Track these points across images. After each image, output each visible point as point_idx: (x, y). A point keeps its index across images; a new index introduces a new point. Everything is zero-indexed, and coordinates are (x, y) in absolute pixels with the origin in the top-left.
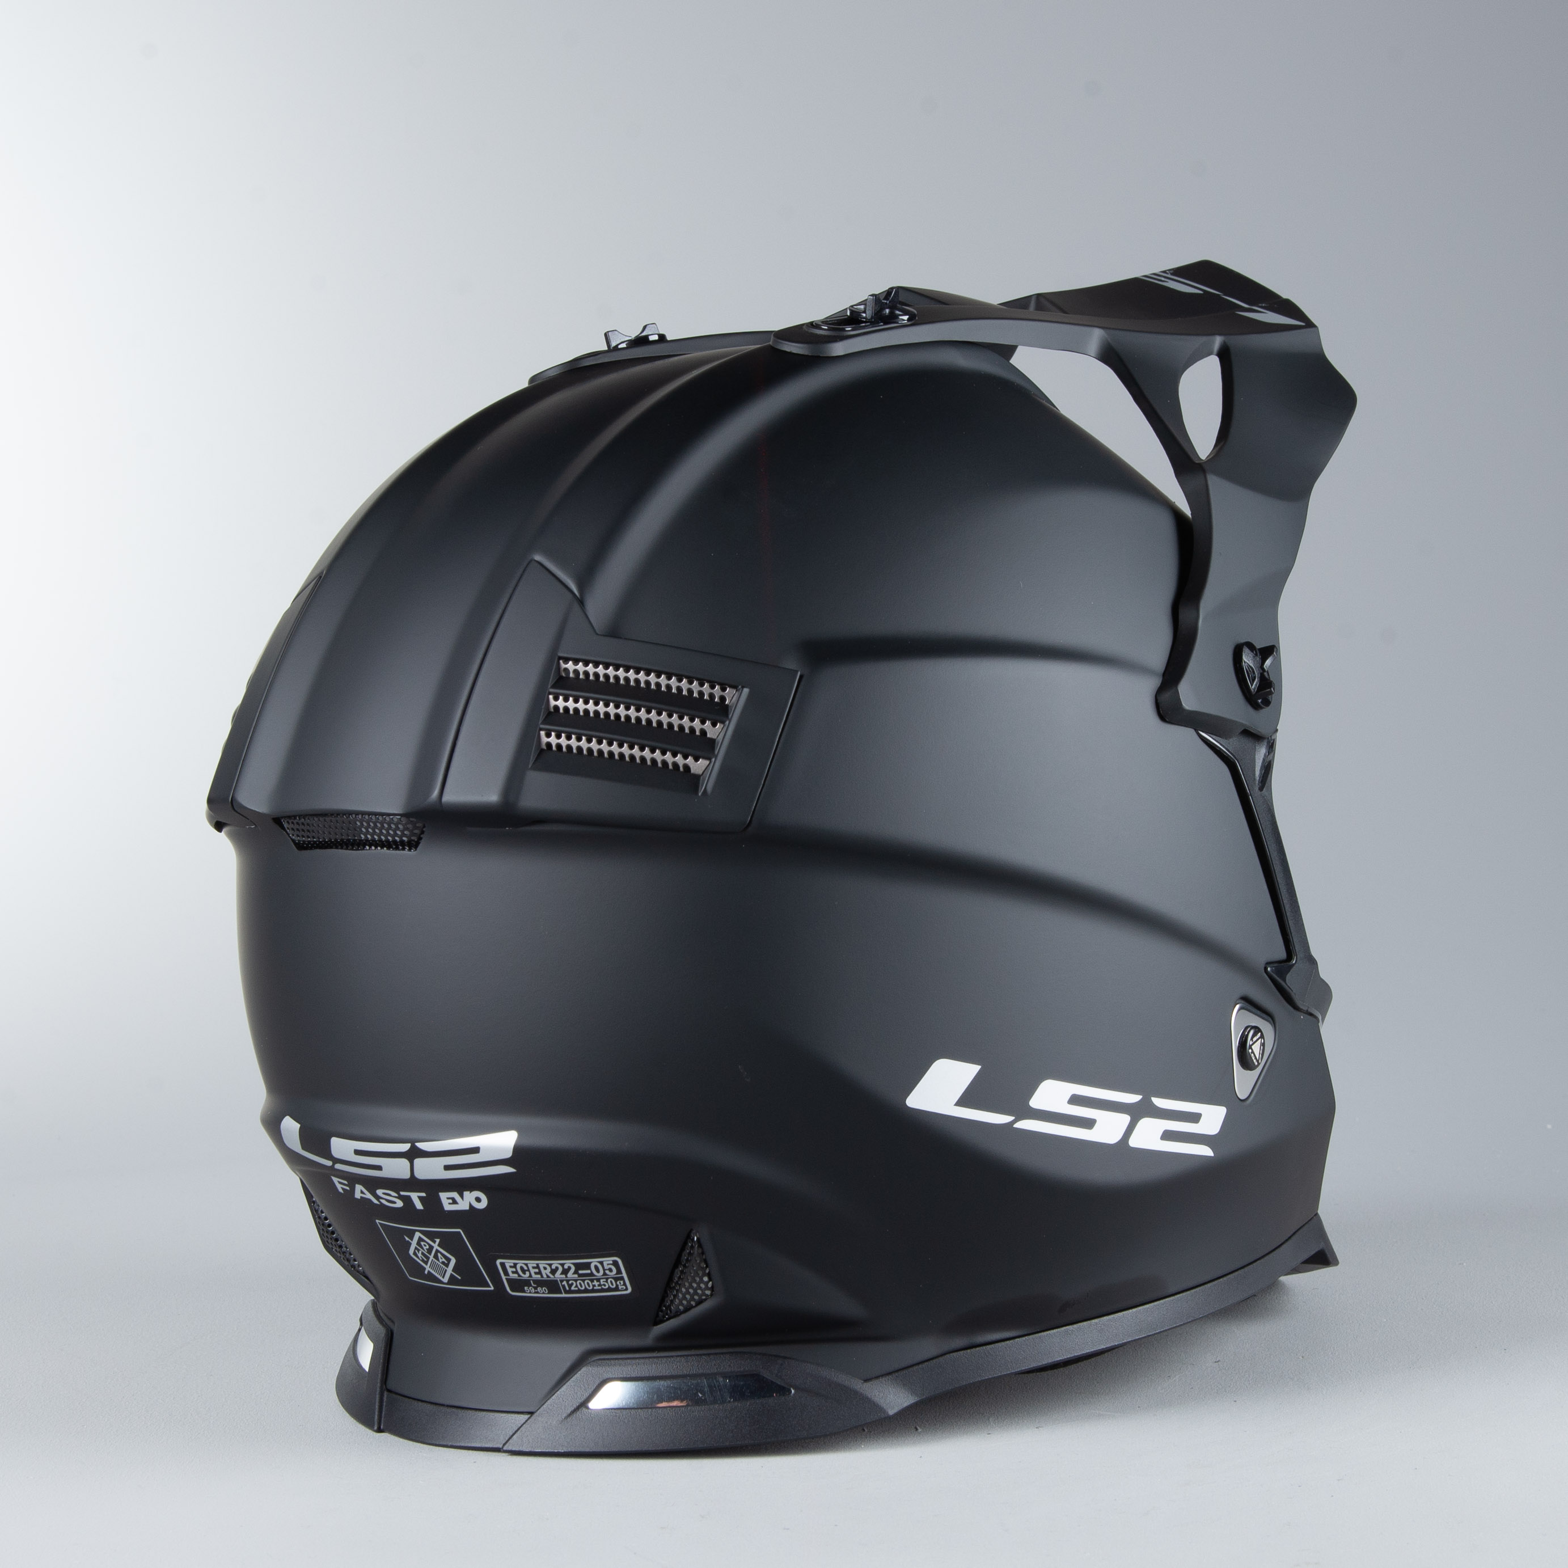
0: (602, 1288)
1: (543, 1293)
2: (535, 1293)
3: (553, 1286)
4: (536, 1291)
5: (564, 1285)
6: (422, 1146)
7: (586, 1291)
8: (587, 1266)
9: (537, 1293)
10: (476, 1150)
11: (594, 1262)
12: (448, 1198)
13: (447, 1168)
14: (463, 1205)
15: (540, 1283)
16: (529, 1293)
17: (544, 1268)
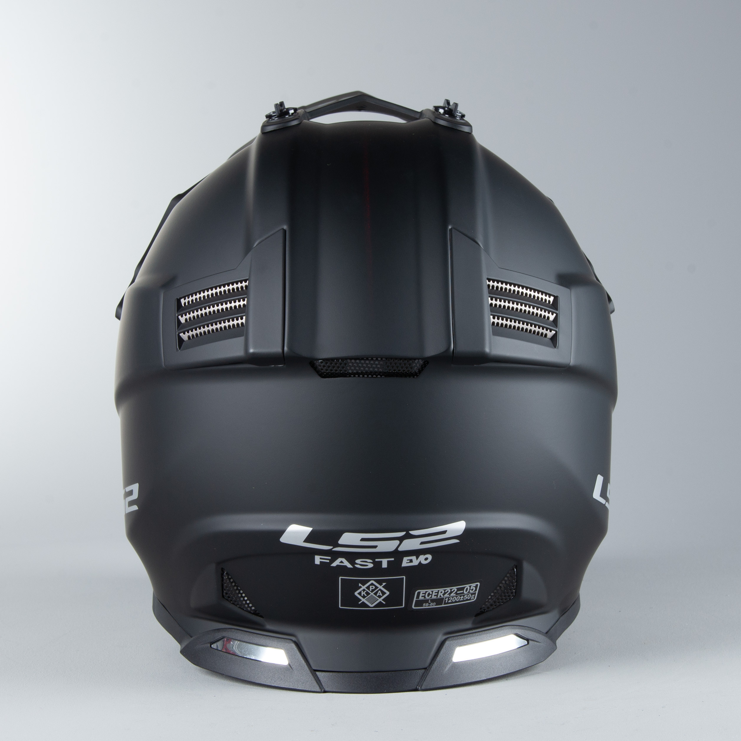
0: (464, 600)
1: (433, 606)
2: (428, 606)
3: (439, 601)
4: (429, 605)
5: (446, 600)
6: (413, 532)
7: (456, 602)
8: (462, 589)
9: (430, 606)
10: (444, 532)
11: (467, 586)
12: (408, 560)
13: (422, 543)
14: (415, 562)
15: (433, 601)
16: (425, 606)
17: (440, 592)
